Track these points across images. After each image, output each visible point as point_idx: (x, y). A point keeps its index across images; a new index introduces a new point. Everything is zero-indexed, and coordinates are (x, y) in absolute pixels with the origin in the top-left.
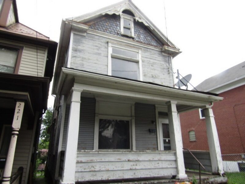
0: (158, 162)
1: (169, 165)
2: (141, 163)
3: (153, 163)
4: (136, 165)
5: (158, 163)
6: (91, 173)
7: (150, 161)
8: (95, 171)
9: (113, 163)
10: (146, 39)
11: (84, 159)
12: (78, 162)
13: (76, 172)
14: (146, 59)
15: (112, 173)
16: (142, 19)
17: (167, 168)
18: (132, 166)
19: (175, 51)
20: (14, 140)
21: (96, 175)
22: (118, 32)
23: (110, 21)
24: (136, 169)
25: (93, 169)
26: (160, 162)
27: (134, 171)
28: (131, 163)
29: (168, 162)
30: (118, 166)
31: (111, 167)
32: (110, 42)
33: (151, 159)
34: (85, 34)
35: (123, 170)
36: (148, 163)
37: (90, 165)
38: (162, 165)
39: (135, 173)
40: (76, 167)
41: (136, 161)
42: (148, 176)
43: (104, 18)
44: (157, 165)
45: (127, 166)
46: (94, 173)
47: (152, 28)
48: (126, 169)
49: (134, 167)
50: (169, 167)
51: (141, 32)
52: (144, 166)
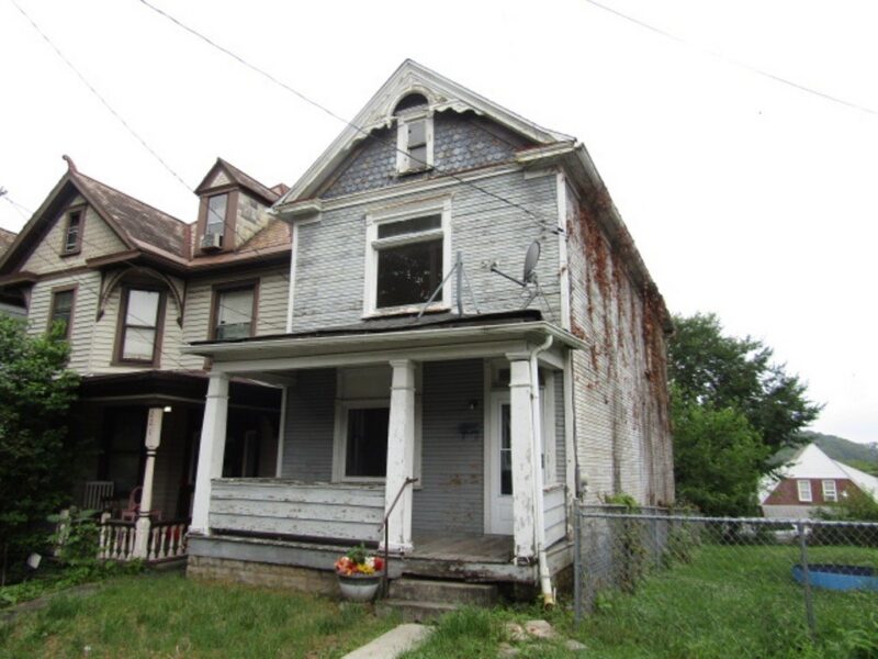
0: (344, 508)
1: (368, 517)
2: (309, 508)
3: (334, 509)
4: (299, 511)
5: (344, 511)
6: (229, 517)
7: (326, 504)
8: (234, 515)
9: (262, 504)
10: (471, 152)
11: (220, 494)
12: (214, 498)
13: (210, 513)
14: (465, 220)
15: (259, 520)
16: (450, 100)
17: (362, 523)
18: (291, 511)
19: (557, 152)
20: (150, 463)
21: (235, 522)
22: (392, 174)
23: (372, 153)
24: (296, 519)
25: (231, 511)
26: (349, 509)
27: (295, 523)
28: (291, 506)
29: (367, 511)
30: (268, 509)
31: (257, 509)
32: (368, 214)
33: (330, 501)
34: (319, 218)
35: (275, 518)
36: (323, 508)
37: (229, 503)
38: (352, 515)
39: (295, 527)
40: (211, 505)
41: (300, 502)
42: (320, 535)
43: (357, 154)
44: (340, 515)
45: (284, 510)
46: (234, 518)
47: (480, 110)
48: (281, 516)
49: (294, 515)
50: (366, 521)
51: (456, 137)
52: (315, 513)
